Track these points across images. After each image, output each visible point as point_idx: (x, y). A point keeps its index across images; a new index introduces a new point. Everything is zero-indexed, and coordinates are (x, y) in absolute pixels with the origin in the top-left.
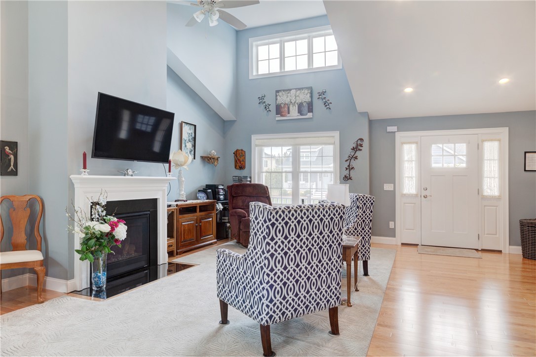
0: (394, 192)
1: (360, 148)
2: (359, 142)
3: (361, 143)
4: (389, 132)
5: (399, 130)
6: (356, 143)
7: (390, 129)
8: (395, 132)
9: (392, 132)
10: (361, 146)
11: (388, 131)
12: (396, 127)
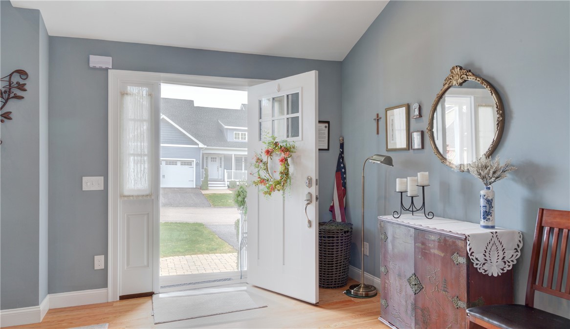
0: (104, 194)
1: (19, 93)
2: (16, 79)
3: (22, 82)
4: (94, 68)
5: (115, 67)
6: (7, 79)
7: (97, 61)
8: (107, 69)
9: (101, 69)
10: (21, 87)
11: (91, 65)
12: (109, 59)
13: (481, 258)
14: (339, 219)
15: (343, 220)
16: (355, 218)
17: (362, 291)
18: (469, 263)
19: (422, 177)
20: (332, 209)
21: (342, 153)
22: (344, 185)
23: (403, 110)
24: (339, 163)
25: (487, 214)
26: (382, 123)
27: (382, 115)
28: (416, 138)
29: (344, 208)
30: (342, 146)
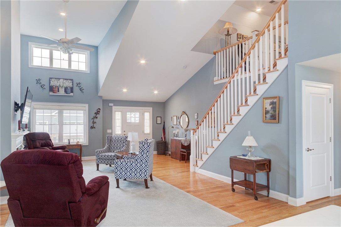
0: (112, 133)
1: (99, 113)
3: (99, 111)
5: (114, 105)
6: (97, 111)
7: (110, 105)
8: (112, 106)
13: (184, 143)
14: (163, 140)
15: (164, 140)
16: (167, 140)
17: (168, 155)
18: (182, 144)
19: (178, 130)
20: (162, 138)
21: (164, 124)
22: (165, 132)
23: (176, 117)
24: (164, 127)
25: (185, 136)
26: (172, 118)
27: (172, 117)
28: (178, 123)
29: (165, 138)
30: (164, 123)
